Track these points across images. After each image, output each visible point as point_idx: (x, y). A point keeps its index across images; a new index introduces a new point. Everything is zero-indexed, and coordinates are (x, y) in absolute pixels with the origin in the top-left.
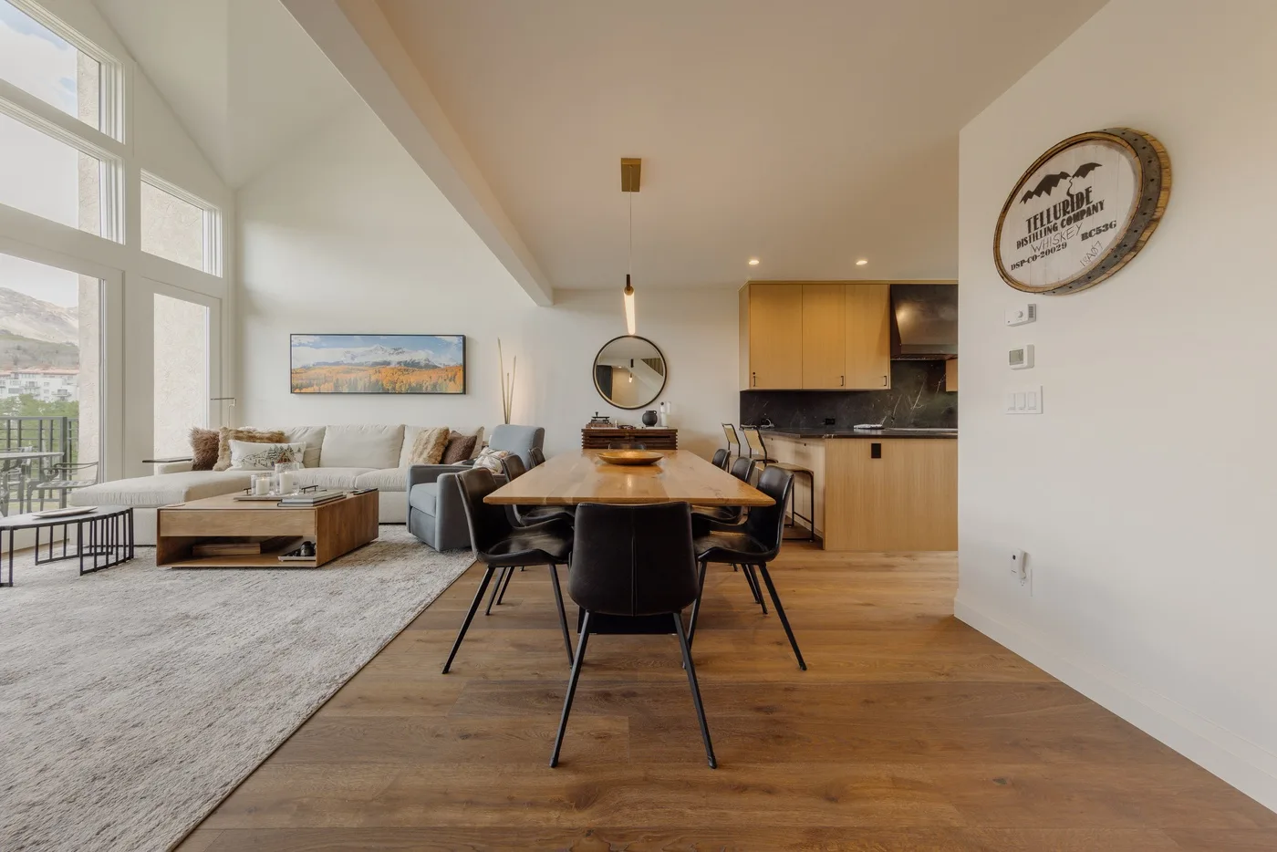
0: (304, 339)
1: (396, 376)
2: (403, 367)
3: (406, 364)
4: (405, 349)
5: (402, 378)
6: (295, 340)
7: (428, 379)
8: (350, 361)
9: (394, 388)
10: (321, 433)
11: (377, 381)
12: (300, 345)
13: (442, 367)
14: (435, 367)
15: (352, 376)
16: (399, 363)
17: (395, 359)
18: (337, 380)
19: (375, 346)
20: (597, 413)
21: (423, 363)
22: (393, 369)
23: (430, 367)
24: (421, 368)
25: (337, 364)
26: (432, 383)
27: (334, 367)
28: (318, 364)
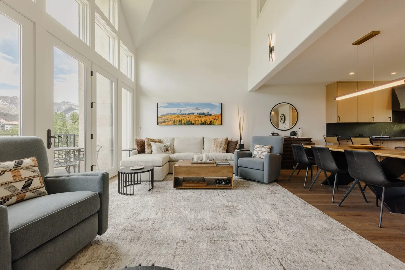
0: (162, 105)
1: (196, 119)
2: (199, 115)
3: (200, 114)
4: (200, 108)
5: (198, 119)
6: (159, 105)
7: (208, 120)
8: (180, 113)
9: (196, 123)
10: (174, 139)
11: (189, 120)
12: (161, 107)
13: (213, 115)
14: (211, 115)
15: (180, 118)
16: (198, 113)
17: (196, 112)
18: (175, 120)
19: (188, 107)
20: (273, 132)
21: (206, 114)
22: (195, 116)
23: (209, 115)
24: (206, 115)
25: (175, 114)
26: (210, 121)
27: (174, 115)
28: (168, 114)
